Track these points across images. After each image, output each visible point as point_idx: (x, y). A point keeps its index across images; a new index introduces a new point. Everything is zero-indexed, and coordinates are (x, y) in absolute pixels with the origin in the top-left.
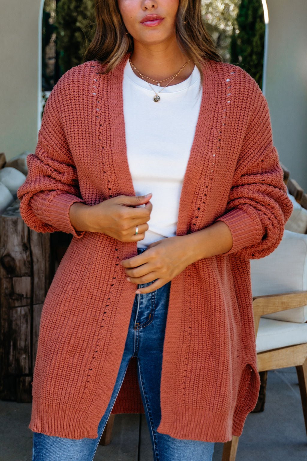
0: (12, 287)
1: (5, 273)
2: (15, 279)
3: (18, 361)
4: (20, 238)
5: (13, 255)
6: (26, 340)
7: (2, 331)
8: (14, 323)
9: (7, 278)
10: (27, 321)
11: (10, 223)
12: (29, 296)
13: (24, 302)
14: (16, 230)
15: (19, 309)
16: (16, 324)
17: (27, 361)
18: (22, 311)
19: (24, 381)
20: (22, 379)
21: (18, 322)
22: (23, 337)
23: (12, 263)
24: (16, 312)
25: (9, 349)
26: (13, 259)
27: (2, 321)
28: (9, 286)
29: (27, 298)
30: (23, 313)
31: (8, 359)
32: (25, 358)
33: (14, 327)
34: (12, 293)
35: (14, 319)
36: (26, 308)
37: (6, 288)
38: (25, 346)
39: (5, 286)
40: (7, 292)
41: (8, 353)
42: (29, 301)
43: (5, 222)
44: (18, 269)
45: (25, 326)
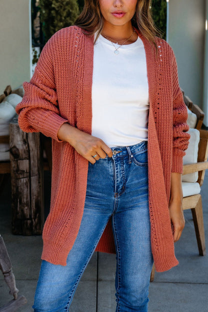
0: (18, 166)
1: (13, 158)
2: (19, 161)
3: (22, 211)
4: (21, 136)
5: (18, 147)
6: (27, 198)
7: (13, 193)
8: (19, 188)
9: (14, 161)
10: (27, 186)
11: (15, 127)
12: (28, 171)
13: (25, 175)
14: (19, 132)
15: (22, 179)
16: (21, 189)
17: (28, 210)
18: (24, 180)
19: (27, 223)
20: (25, 221)
21: (22, 187)
22: (25, 196)
23: (17, 152)
24: (21, 181)
25: (17, 204)
26: (18, 149)
27: (12, 187)
28: (16, 165)
29: (27, 172)
30: (25, 181)
31: (17, 209)
32: (27, 209)
33: (19, 190)
34: (18, 170)
35: (19, 185)
36: (26, 178)
37: (14, 167)
38: (27, 202)
39: (13, 166)
40: (15, 169)
41: (17, 206)
42: (28, 174)
43: (12, 127)
44: (21, 155)
45: (26, 190)
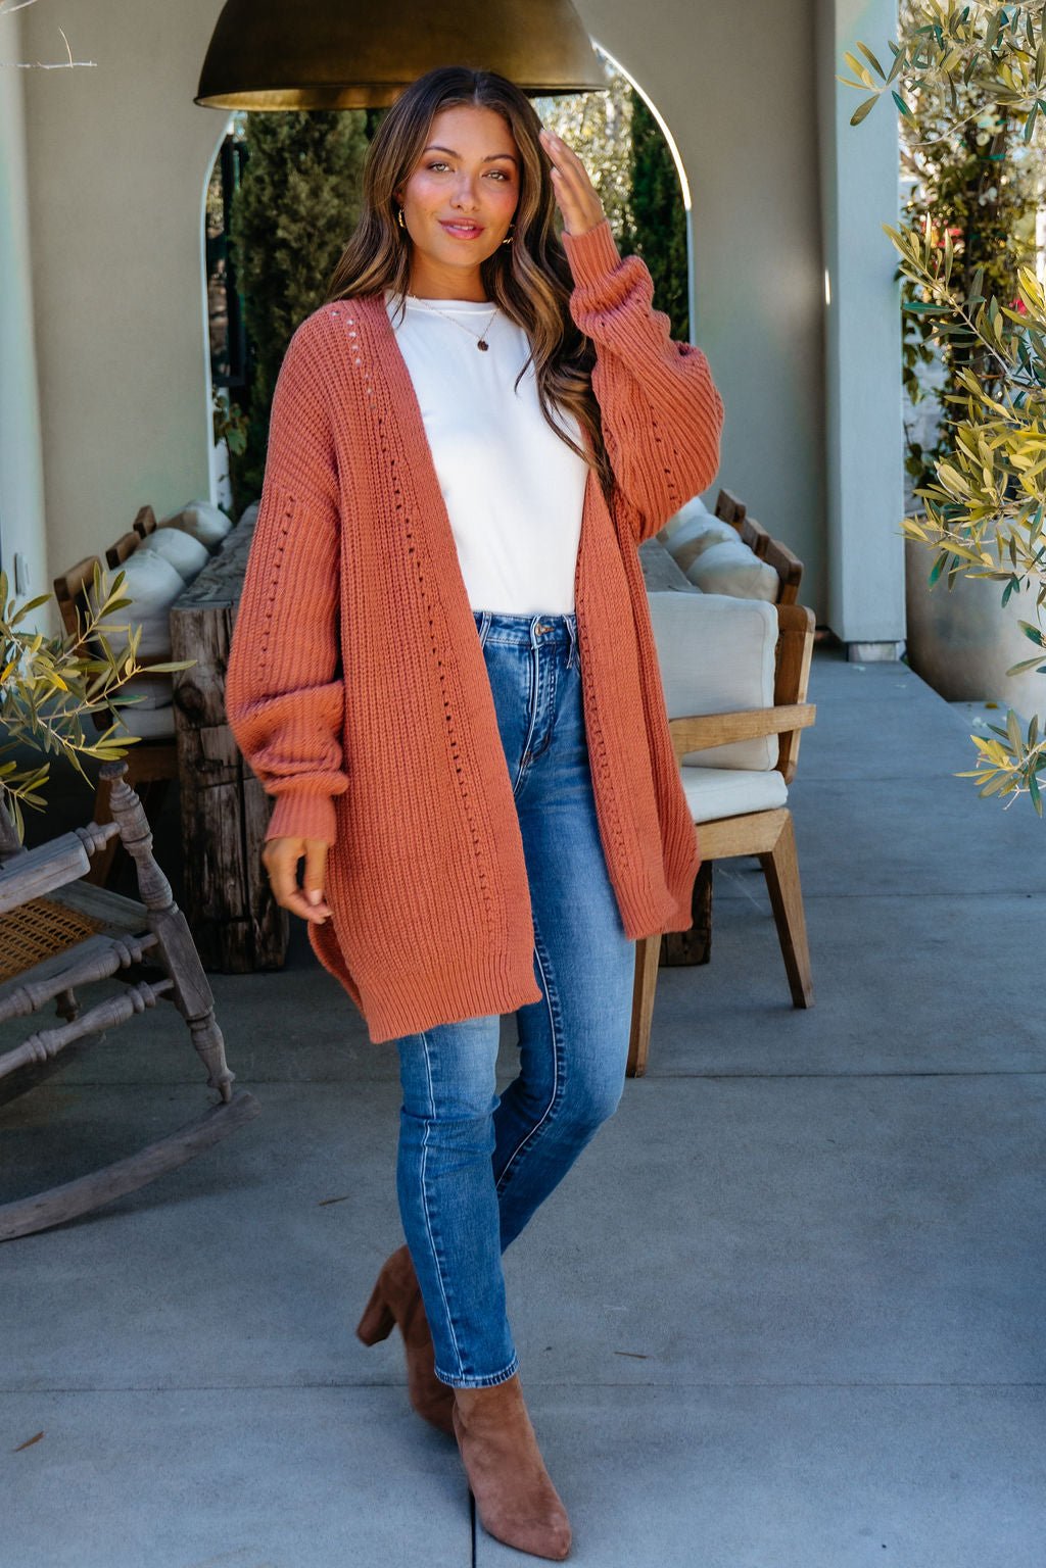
0: (201, 747)
1: (184, 720)
2: (204, 731)
3: (220, 892)
4: (209, 650)
5: (198, 683)
6: (233, 850)
7: (186, 836)
8: (208, 817)
9: (189, 730)
10: (233, 813)
11: (189, 621)
12: (233, 763)
13: (226, 775)
14: (201, 635)
15: (216, 790)
16: (213, 819)
17: (238, 891)
18: (221, 793)
19: (235, 931)
20: (230, 927)
21: (216, 816)
22: (227, 844)
23: (196, 700)
24: (211, 797)
25: (202, 870)
26: (199, 692)
27: (185, 816)
28: (194, 745)
29: (230, 766)
30: (224, 796)
31: (201, 889)
32: (234, 886)
33: (207, 826)
34: (201, 759)
35: (207, 810)
36: (229, 786)
37: (189, 751)
38: (233, 863)
39: (185, 746)
40: (191, 757)
41: (201, 878)
42: (235, 772)
43: (179, 620)
44: (209, 711)
45: (230, 821)
